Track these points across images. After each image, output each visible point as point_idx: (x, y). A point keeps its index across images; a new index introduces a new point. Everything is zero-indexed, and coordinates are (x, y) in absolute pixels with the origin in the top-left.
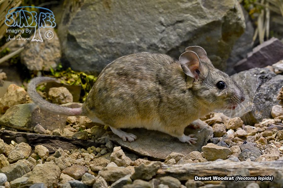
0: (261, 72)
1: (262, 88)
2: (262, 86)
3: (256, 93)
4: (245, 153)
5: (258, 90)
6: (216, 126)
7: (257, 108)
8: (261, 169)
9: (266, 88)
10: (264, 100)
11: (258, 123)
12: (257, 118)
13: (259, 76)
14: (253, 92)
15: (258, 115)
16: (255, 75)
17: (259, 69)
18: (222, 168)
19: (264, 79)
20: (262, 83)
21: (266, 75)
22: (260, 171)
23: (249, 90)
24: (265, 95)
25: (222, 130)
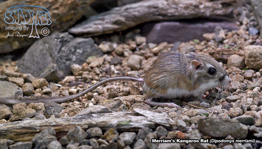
0: (61, 36)
1: (62, 51)
2: (63, 49)
3: (57, 55)
4: (50, 110)
5: (59, 53)
6: (26, 86)
7: (59, 68)
8: (63, 125)
9: (66, 50)
10: (64, 61)
11: (61, 81)
12: (59, 76)
13: (59, 40)
14: (55, 55)
15: (61, 73)
16: (56, 40)
17: (59, 34)
18: (29, 126)
19: (63, 42)
20: (62, 46)
21: (65, 39)
22: (63, 126)
23: (51, 52)
24: (65, 56)
25: (31, 90)
